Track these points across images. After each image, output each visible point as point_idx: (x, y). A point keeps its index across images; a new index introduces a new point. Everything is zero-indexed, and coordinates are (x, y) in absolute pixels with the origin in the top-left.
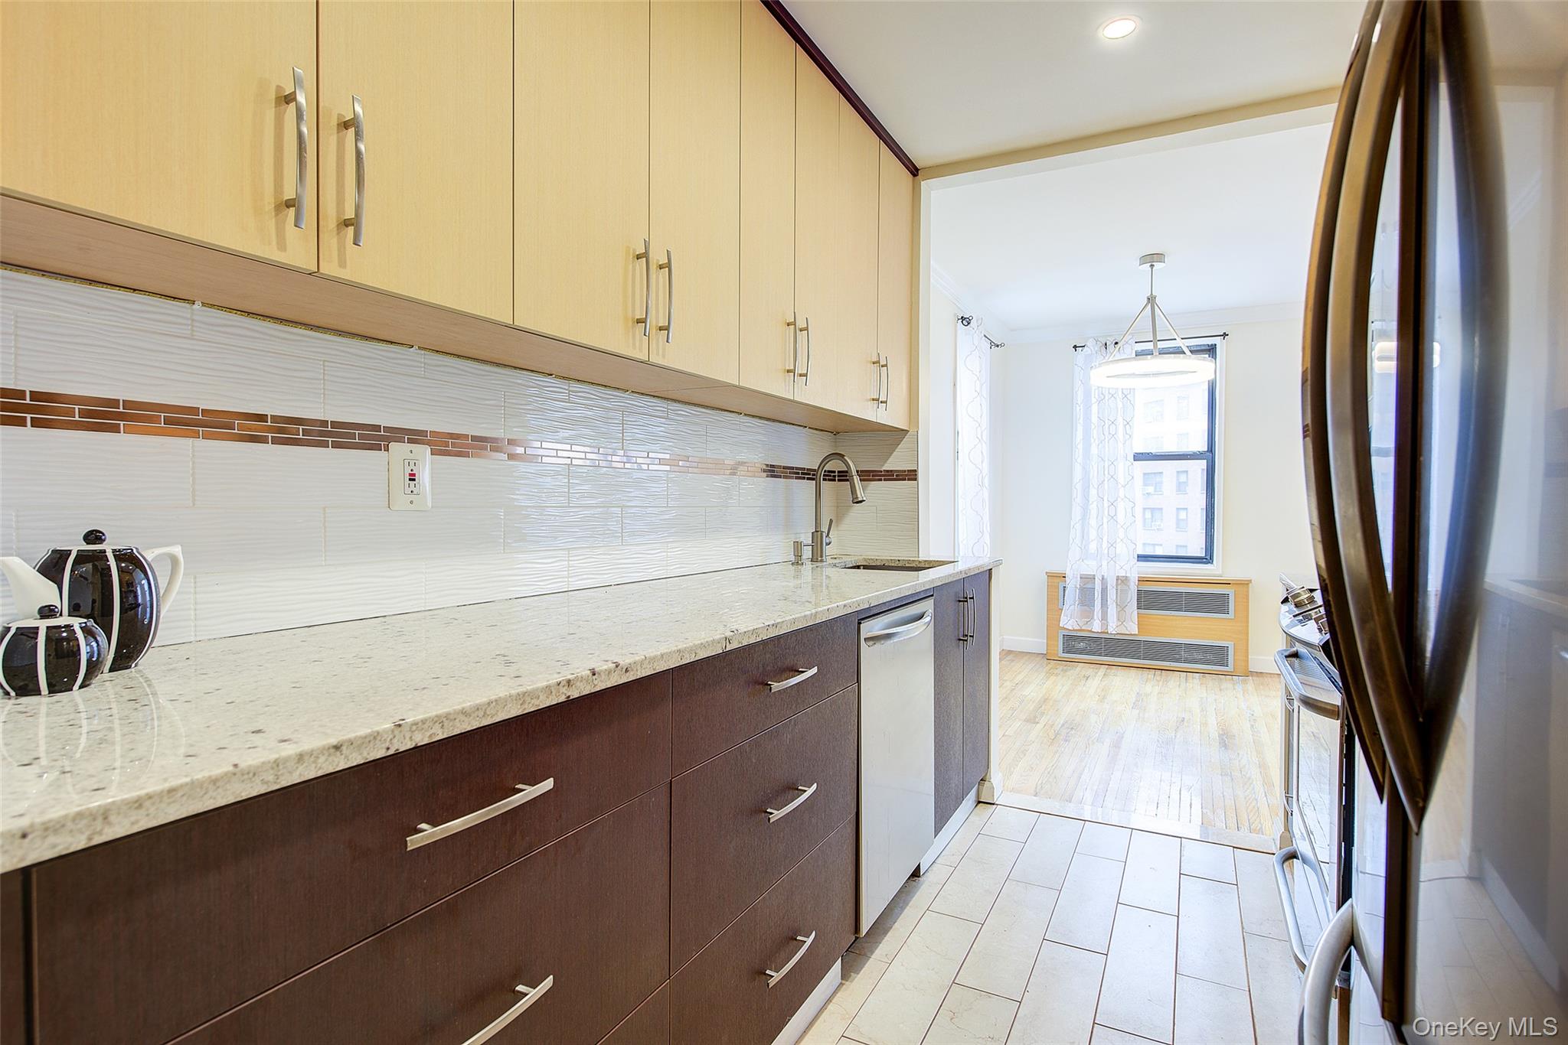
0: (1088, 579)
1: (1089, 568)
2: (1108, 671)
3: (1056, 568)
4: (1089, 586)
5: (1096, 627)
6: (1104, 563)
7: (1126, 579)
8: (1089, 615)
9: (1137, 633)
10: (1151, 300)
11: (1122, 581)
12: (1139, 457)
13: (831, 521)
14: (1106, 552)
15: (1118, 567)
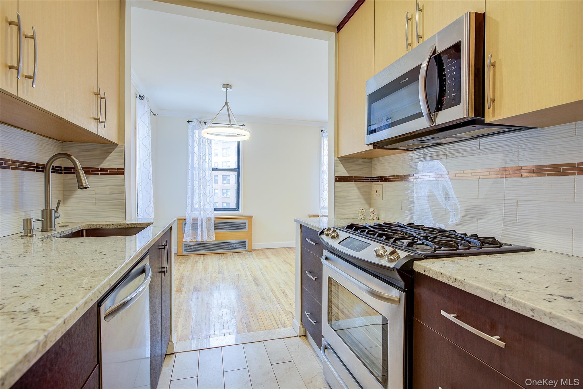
0: (195, 220)
1: (196, 214)
2: (204, 257)
3: (181, 216)
4: (195, 222)
5: (199, 239)
6: (202, 212)
7: (210, 219)
8: (196, 235)
9: (215, 240)
10: (227, 103)
11: (209, 219)
12: (214, 169)
13: (59, 202)
14: (202, 207)
15: (207, 214)
